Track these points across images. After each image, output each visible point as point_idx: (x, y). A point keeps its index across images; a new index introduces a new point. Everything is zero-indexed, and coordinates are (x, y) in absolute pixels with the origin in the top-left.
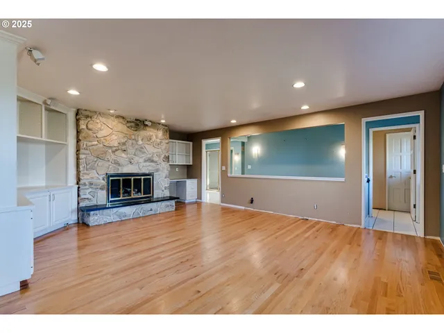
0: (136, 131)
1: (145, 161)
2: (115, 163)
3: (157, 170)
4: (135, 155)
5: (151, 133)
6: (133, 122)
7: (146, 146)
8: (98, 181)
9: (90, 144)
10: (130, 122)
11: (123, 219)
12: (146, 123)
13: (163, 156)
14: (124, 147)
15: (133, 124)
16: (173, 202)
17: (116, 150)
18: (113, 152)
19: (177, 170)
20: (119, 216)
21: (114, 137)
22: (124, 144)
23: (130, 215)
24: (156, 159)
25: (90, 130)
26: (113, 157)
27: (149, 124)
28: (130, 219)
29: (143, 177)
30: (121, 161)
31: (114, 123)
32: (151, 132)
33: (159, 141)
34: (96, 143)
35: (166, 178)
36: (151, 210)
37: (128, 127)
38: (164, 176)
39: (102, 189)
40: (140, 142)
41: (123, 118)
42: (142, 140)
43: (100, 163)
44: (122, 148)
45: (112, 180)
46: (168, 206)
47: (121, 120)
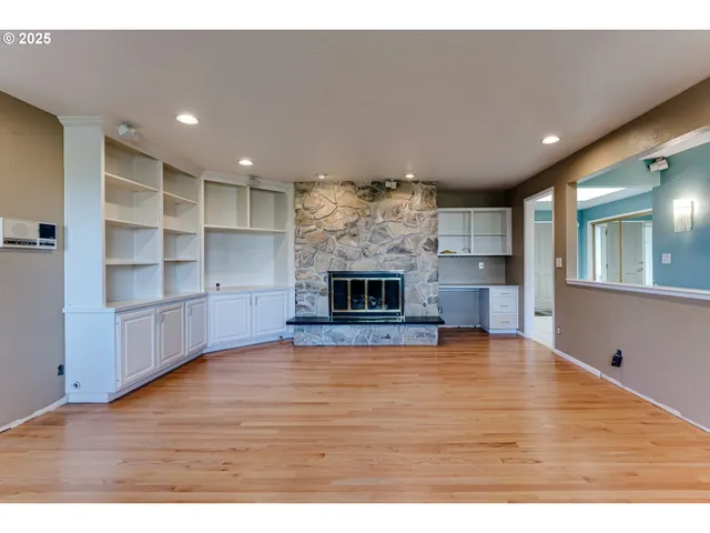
0: (372, 201)
1: (389, 251)
2: (340, 256)
3: (412, 267)
4: (371, 241)
5: (399, 202)
6: (367, 187)
7: (391, 225)
8: (318, 282)
9: (306, 229)
10: (363, 188)
11: (340, 344)
12: (388, 185)
13: (425, 240)
14: (353, 230)
15: (367, 191)
16: (434, 330)
17: (342, 236)
18: (338, 238)
19: (481, 266)
20: (334, 339)
21: (338, 216)
22: (354, 224)
23: (351, 340)
24: (409, 246)
25: (306, 209)
26: (338, 245)
27: (394, 185)
28: (350, 346)
29: (383, 279)
30: (350, 252)
31: (339, 194)
32: (398, 200)
33: (414, 212)
34: (313, 227)
35: (429, 281)
36: (388, 337)
37: (360, 197)
38: (427, 278)
39: (322, 294)
40: (380, 219)
41: (352, 183)
42: (383, 216)
43: (320, 256)
44: (351, 230)
45: (335, 282)
46: (421, 335)
47: (349, 188)
